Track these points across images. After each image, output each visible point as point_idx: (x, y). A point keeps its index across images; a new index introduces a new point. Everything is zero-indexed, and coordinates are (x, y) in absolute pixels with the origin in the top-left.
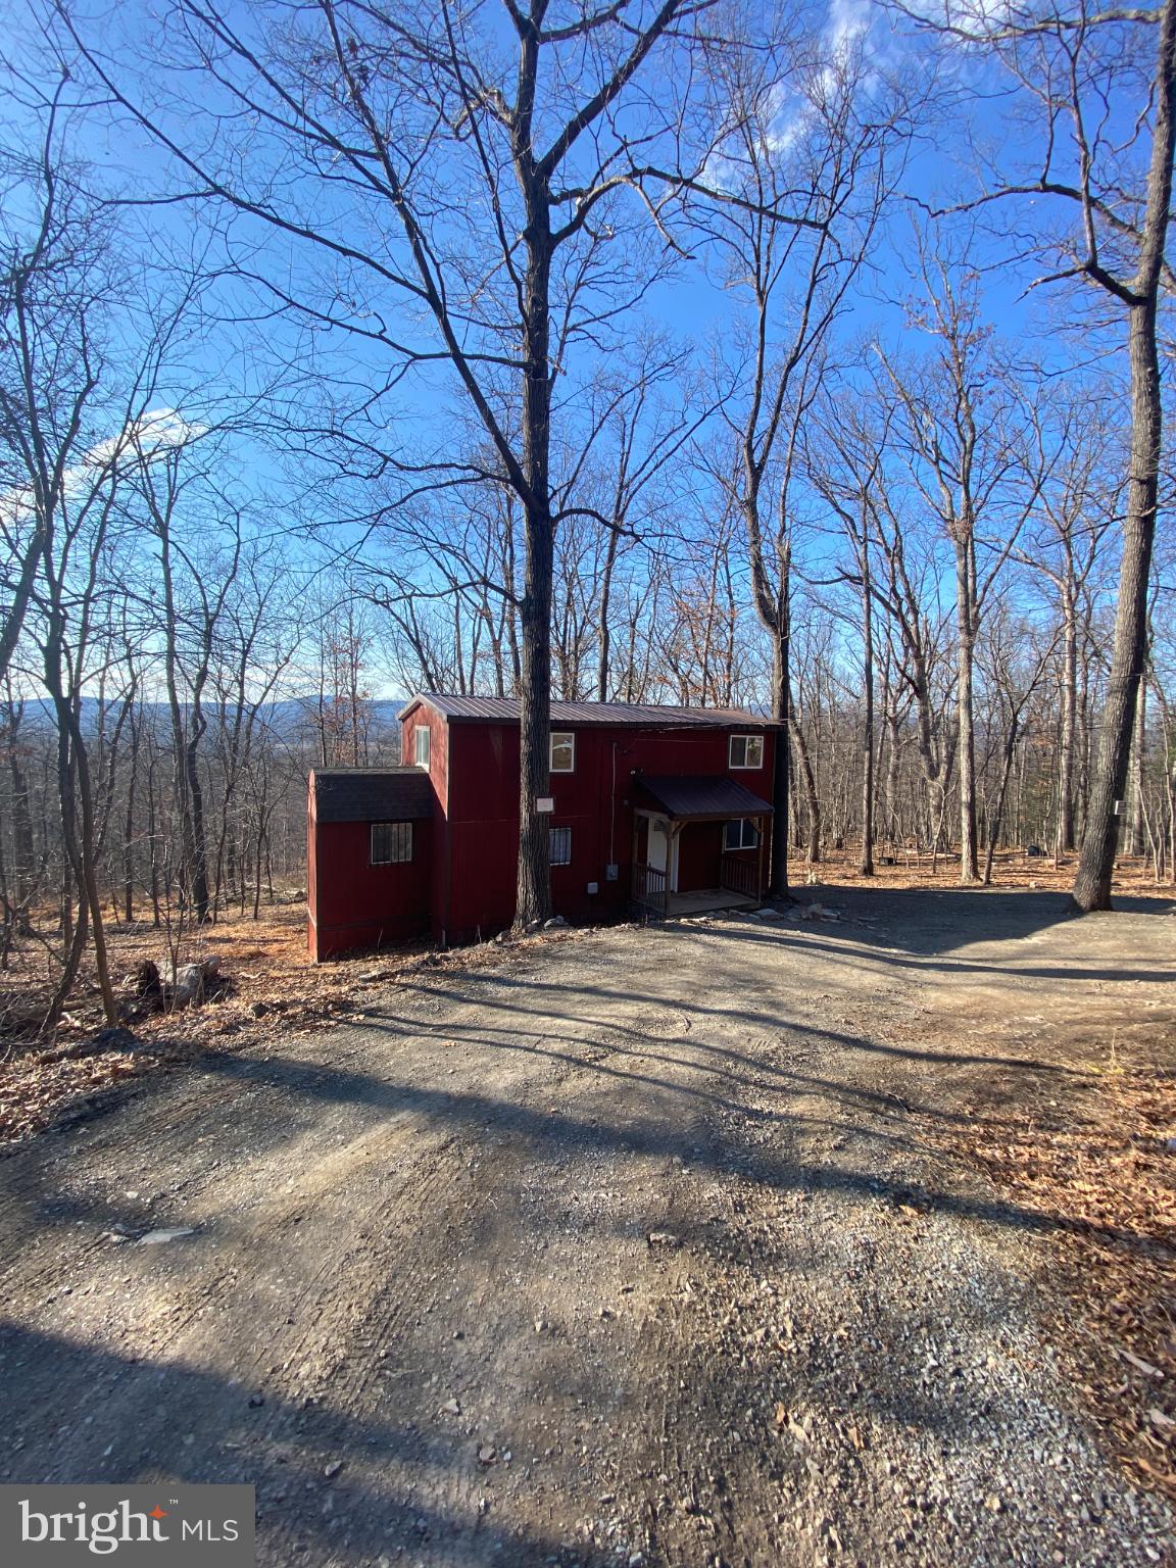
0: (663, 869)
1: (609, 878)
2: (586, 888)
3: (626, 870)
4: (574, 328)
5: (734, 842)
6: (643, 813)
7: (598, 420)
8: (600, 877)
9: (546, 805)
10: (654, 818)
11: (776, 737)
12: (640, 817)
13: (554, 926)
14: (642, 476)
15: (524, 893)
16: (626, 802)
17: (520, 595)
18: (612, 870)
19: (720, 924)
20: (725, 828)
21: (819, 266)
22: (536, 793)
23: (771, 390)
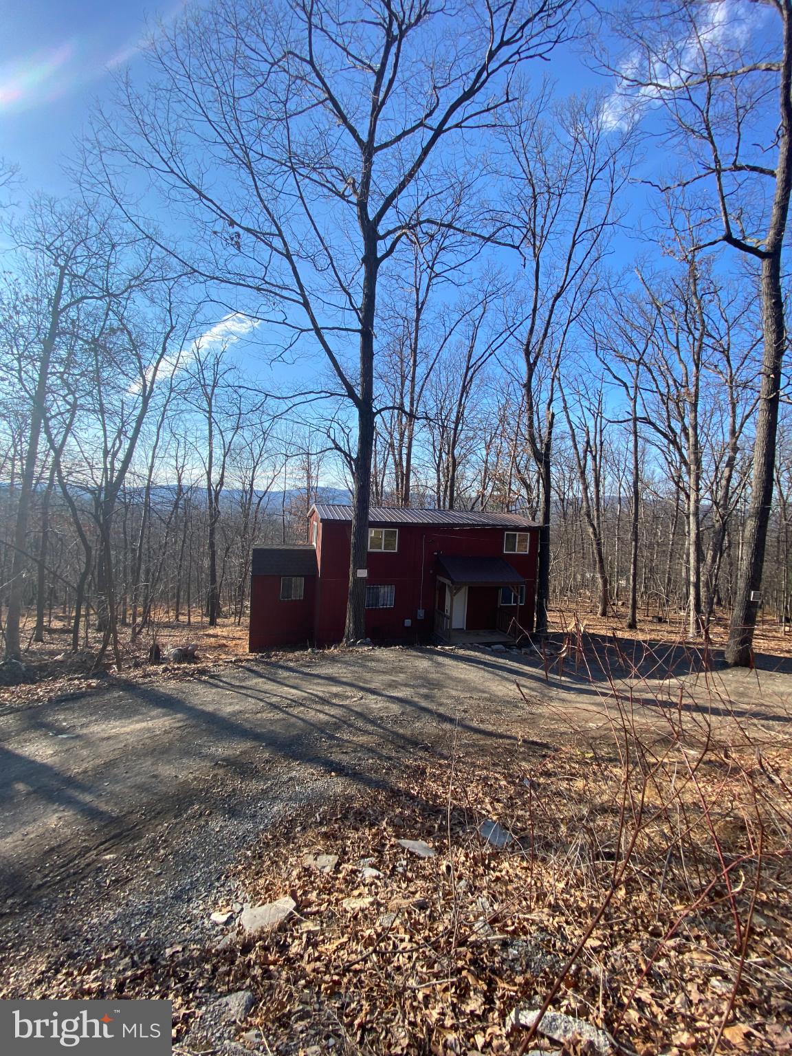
1: (419, 618)
2: (403, 623)
3: (430, 614)
4: (437, 275)
5: (507, 600)
6: (441, 580)
7: (448, 330)
8: (413, 616)
9: (362, 573)
11: (540, 535)
12: (439, 582)
13: (362, 644)
14: (482, 360)
15: (349, 624)
16: (431, 570)
17: (354, 456)
18: (421, 613)
19: (461, 652)
20: (501, 592)
21: (578, 234)
22: (357, 567)
23: (543, 313)
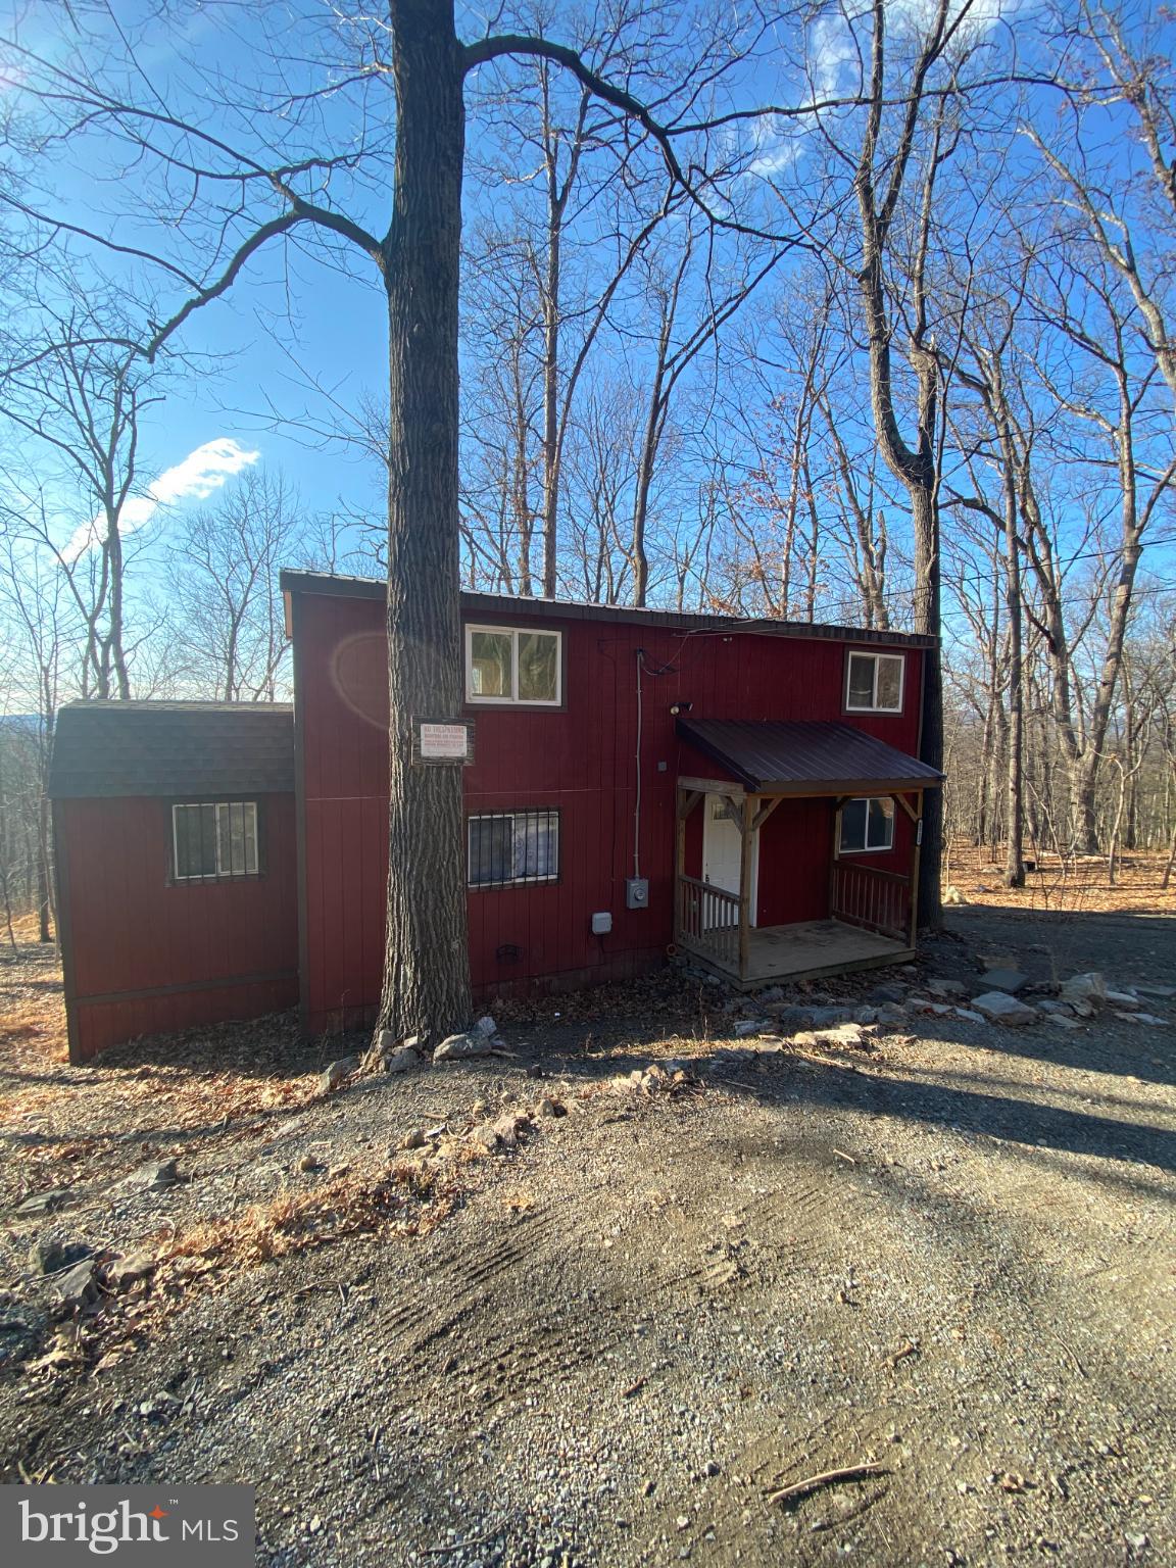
0: (735, 890)
1: (633, 905)
2: (590, 922)
3: (663, 891)
5: (854, 839)
6: (697, 784)
8: (615, 901)
10: (716, 794)
11: (922, 658)
12: (689, 793)
16: (662, 766)
18: (638, 891)
20: (839, 812)
